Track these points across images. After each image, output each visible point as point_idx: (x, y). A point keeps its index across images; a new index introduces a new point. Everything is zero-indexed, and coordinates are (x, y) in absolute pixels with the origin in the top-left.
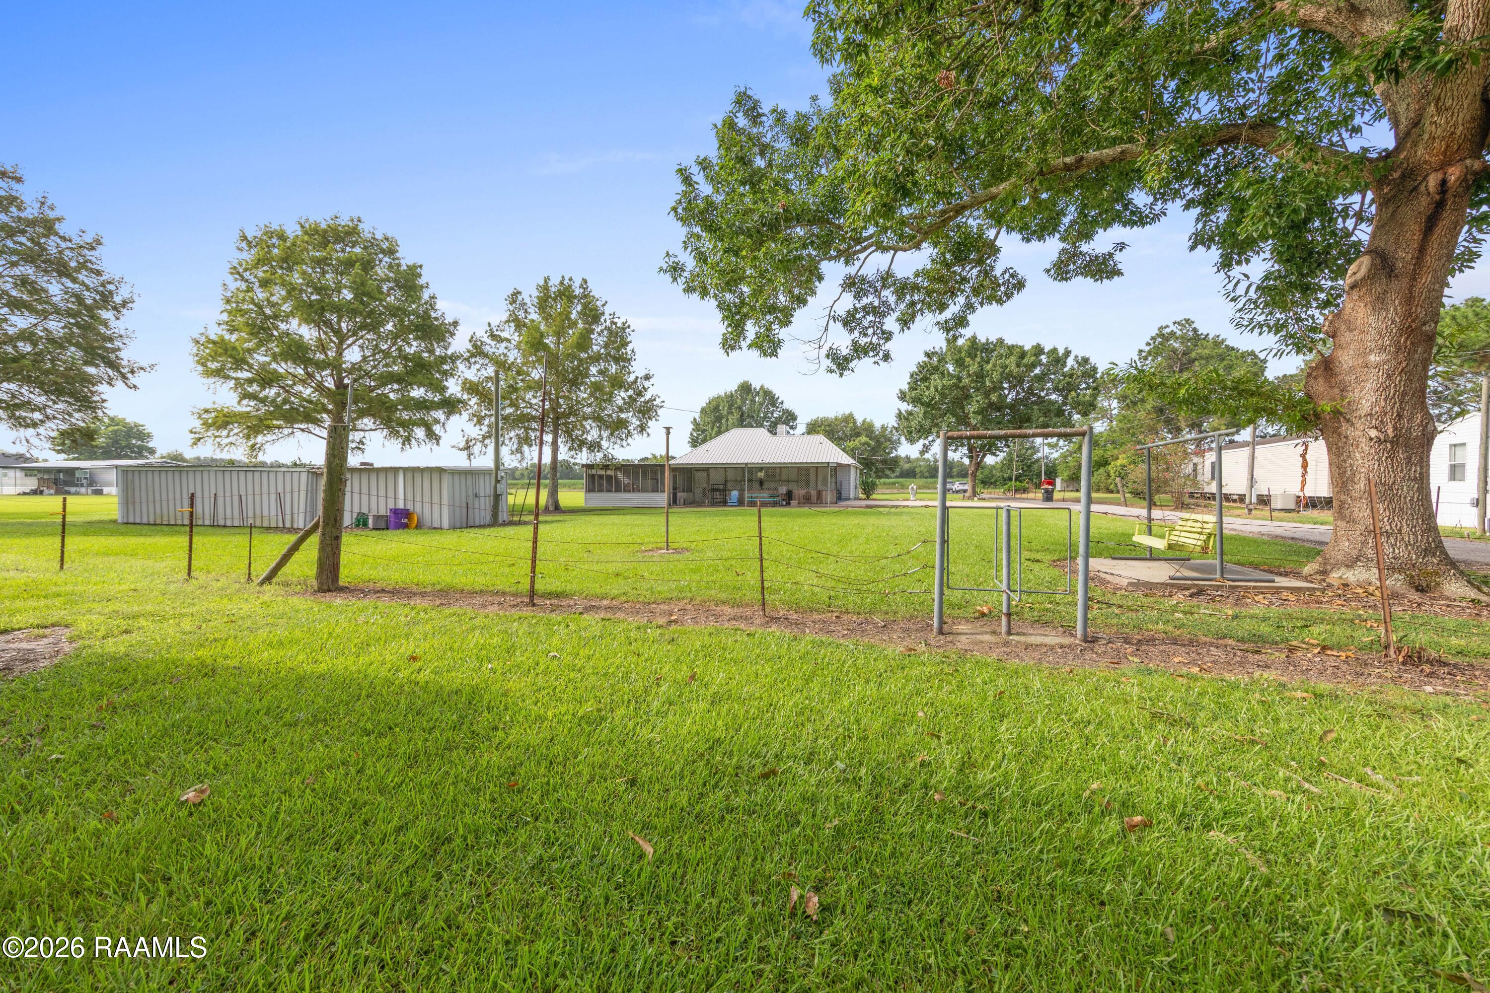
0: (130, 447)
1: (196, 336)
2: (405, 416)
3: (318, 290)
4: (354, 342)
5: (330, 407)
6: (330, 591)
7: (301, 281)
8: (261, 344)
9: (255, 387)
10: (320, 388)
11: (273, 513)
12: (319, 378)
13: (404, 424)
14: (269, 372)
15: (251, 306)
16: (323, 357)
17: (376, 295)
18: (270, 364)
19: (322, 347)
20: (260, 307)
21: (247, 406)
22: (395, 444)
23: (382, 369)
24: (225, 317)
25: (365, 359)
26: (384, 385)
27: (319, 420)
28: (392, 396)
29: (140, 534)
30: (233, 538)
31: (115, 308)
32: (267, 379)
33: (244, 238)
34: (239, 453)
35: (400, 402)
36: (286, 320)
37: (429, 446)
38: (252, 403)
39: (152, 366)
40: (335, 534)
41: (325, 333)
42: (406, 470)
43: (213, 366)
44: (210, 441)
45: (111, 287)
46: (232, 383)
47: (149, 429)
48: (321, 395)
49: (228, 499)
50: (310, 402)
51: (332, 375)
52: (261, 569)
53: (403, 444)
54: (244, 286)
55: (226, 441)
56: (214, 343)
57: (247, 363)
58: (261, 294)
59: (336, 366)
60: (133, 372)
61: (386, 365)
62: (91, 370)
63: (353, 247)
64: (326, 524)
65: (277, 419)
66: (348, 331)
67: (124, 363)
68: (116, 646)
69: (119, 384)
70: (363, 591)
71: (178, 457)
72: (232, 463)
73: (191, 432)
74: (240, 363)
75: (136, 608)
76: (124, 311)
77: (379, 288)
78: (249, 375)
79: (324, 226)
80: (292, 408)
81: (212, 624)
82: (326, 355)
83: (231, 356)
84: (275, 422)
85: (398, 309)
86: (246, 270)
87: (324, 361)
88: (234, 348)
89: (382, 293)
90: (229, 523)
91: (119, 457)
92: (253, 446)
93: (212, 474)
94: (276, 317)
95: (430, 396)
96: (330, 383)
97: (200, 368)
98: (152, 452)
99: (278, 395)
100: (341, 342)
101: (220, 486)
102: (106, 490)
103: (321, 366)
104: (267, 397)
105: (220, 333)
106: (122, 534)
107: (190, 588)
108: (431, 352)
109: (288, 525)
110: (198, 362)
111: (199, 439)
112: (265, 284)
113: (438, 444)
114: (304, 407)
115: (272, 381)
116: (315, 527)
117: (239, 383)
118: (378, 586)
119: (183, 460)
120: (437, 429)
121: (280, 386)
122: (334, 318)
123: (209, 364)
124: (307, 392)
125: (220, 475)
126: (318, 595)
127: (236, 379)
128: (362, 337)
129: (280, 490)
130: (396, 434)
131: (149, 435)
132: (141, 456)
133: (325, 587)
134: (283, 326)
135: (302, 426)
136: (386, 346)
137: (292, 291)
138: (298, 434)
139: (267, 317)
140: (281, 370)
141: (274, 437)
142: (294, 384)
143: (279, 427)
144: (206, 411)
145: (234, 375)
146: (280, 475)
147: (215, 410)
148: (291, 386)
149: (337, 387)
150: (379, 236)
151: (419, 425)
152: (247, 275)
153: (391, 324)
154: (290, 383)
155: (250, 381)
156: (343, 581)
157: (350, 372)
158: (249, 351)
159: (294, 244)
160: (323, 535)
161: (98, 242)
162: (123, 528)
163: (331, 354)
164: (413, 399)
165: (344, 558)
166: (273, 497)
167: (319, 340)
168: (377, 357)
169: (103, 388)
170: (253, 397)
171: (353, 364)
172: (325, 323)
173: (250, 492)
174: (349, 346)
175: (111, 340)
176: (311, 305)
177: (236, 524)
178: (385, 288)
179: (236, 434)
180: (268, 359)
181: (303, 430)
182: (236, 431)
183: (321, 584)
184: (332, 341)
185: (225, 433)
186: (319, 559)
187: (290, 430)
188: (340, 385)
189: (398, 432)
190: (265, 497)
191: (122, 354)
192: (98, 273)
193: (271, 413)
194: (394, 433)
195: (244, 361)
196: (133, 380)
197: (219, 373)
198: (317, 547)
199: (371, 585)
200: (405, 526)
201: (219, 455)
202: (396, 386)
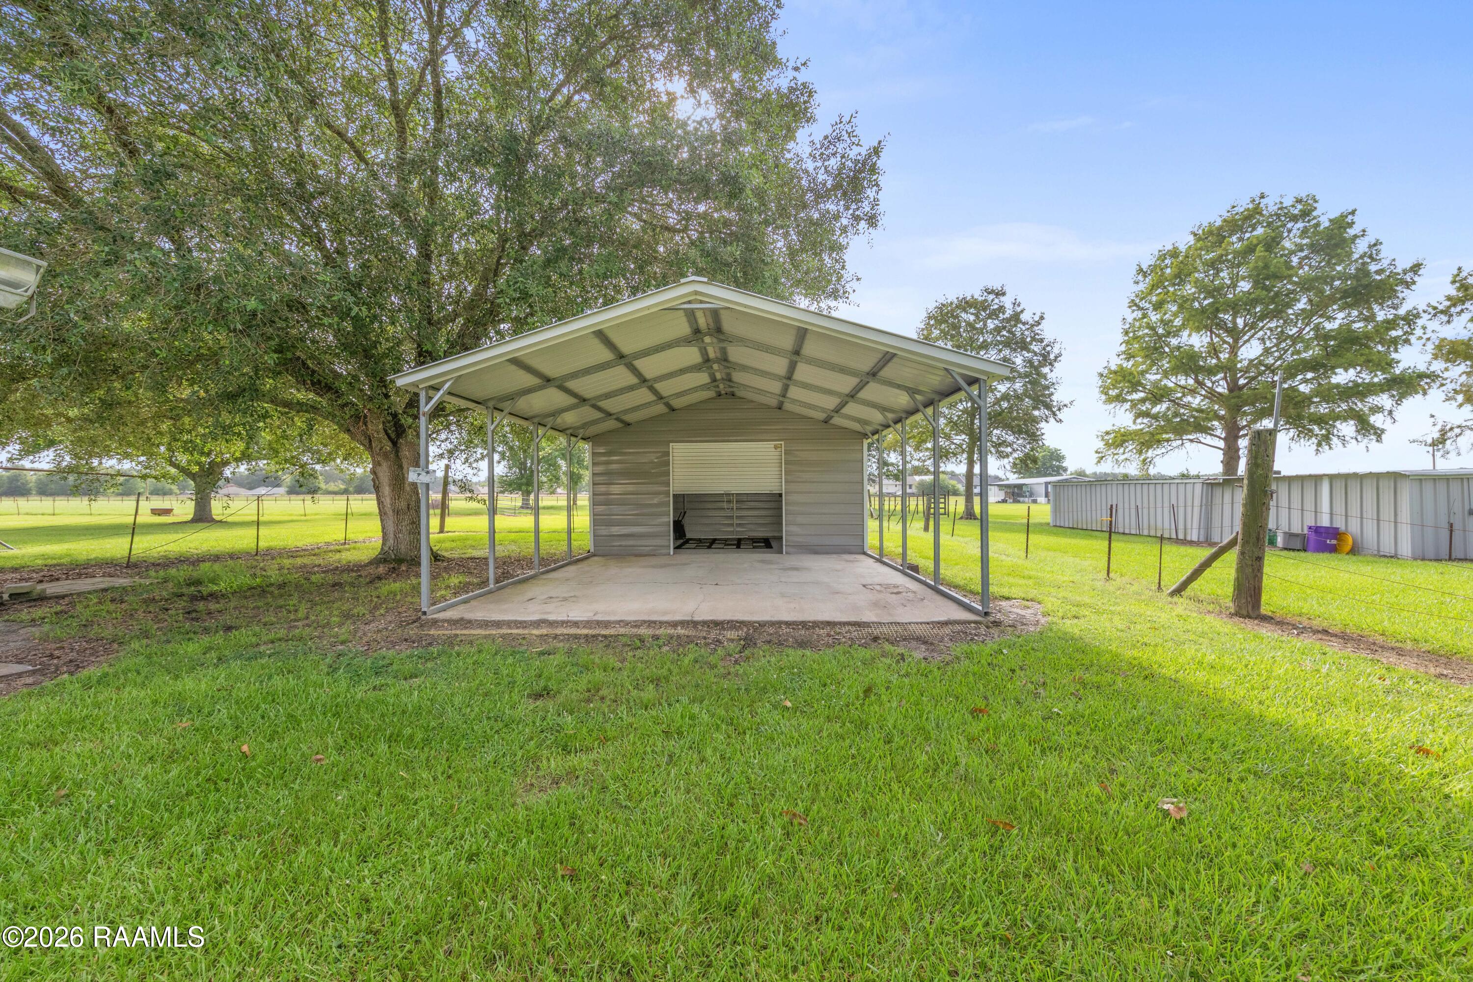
0: (1052, 467)
1: (1101, 370)
2: (1324, 409)
3: (1210, 293)
4: (1252, 336)
5: (1223, 413)
6: (1250, 617)
7: (1193, 290)
8: (1153, 363)
9: (1148, 405)
10: (1212, 395)
11: (1167, 525)
12: (1210, 385)
13: (1320, 420)
14: (1160, 389)
15: (1146, 331)
16: (1214, 361)
17: (1285, 272)
18: (1161, 380)
19: (1214, 351)
20: (1153, 329)
21: (1142, 424)
22: (1307, 447)
23: (1289, 358)
24: (1123, 348)
25: (1267, 351)
26: (1293, 376)
27: (1210, 429)
28: (1303, 388)
29: (1066, 536)
30: (1134, 545)
31: (1051, 364)
32: (1158, 395)
33: (1140, 271)
34: (1132, 469)
35: (1316, 393)
36: (1176, 334)
37: (1362, 445)
38: (1145, 421)
39: (1071, 403)
40: (1256, 554)
41: (1218, 336)
42: (1332, 478)
43: (1113, 393)
44: (1110, 458)
45: (1049, 348)
46: (1127, 405)
47: (1064, 452)
48: (1212, 400)
49: (1127, 511)
50: (1200, 411)
51: (1225, 378)
52: (1171, 582)
53: (1319, 444)
54: (1139, 314)
55: (1122, 457)
56: (1115, 372)
57: (1141, 384)
58: (1154, 317)
59: (1229, 368)
60: (1059, 409)
61: (1298, 352)
62: (1036, 413)
63: (1254, 229)
64: (1245, 542)
65: (1167, 433)
66: (1246, 325)
67: (1055, 404)
68: (1071, 627)
69: (1052, 420)
70: (1295, 627)
71: (1081, 473)
72: (1126, 477)
73: (1097, 452)
74: (1135, 385)
75: (1078, 598)
76: (1056, 364)
77: (1288, 265)
78: (1142, 395)
79: (1219, 223)
80: (1182, 420)
81: (1138, 627)
82: (1218, 358)
83: (1129, 381)
84: (1164, 436)
85: (1317, 279)
86: (1141, 299)
87: (1216, 365)
88: (1131, 374)
89: (1293, 267)
90: (1127, 531)
91: (1045, 475)
92: (1144, 460)
93: (1114, 487)
94: (1168, 334)
95: (1366, 377)
96: (1222, 388)
97: (1104, 397)
98: (1065, 470)
99: (1168, 409)
100: (1236, 341)
101: (1120, 497)
102: (1039, 500)
103: (1211, 372)
104: (1159, 413)
105: (1119, 362)
106: (1055, 534)
107: (1111, 587)
108: (1371, 318)
109: (1181, 536)
110: (1102, 392)
111: (1102, 458)
112: (1158, 306)
113: (1379, 439)
114: (1195, 418)
115: (1162, 396)
116: (1232, 543)
117: (1134, 404)
118: (1316, 623)
119: (1085, 475)
120: (1377, 420)
121: (1170, 400)
122: (1228, 317)
123: (1111, 392)
124: (1196, 401)
125: (1120, 487)
126: (1236, 619)
127: (1132, 401)
128: (1262, 328)
129: (1174, 502)
130: (1310, 434)
131: (1063, 457)
132: (1059, 474)
133: (1245, 612)
134: (1174, 342)
135: (1191, 437)
136: (1295, 330)
137: (1184, 303)
138: (1188, 444)
139: (1160, 337)
140: (1171, 385)
141: (1163, 450)
142: (1184, 395)
143: (1168, 440)
144: (1107, 433)
145: (1129, 398)
146: (1174, 487)
147: (1114, 431)
148: (1180, 399)
149: (1231, 390)
150: (1288, 202)
151: (1345, 419)
152: (1143, 304)
153: (1304, 300)
154: (1179, 395)
155: (1143, 401)
156: (1265, 610)
157: (1246, 370)
158: (1143, 373)
159: (1187, 257)
160: (1242, 553)
161: (1042, 318)
162: (1055, 529)
163: (1224, 356)
164: (1338, 386)
165: (1266, 582)
166: (1166, 510)
167: (1211, 344)
168: (1283, 345)
169: (1043, 425)
170: (1146, 414)
171: (1251, 361)
172: (1217, 325)
173: (1146, 504)
174: (1245, 342)
175: (1048, 388)
176: (1203, 310)
177: (1133, 532)
178: (1295, 260)
179: (1131, 451)
180: (1158, 377)
181: (1191, 441)
182: (1131, 447)
183: (1239, 607)
184: (1225, 342)
185: (1122, 450)
186: (1237, 579)
187: (1180, 442)
188: (1234, 387)
189: (1311, 431)
190: (1159, 511)
191: (1054, 398)
192: (1042, 341)
193: (1162, 427)
194: (1305, 433)
195: (1139, 383)
196: (1060, 415)
197: (1119, 399)
198: (1234, 565)
199: (1306, 623)
200: (1333, 549)
201: (1120, 470)
202: (1310, 375)
